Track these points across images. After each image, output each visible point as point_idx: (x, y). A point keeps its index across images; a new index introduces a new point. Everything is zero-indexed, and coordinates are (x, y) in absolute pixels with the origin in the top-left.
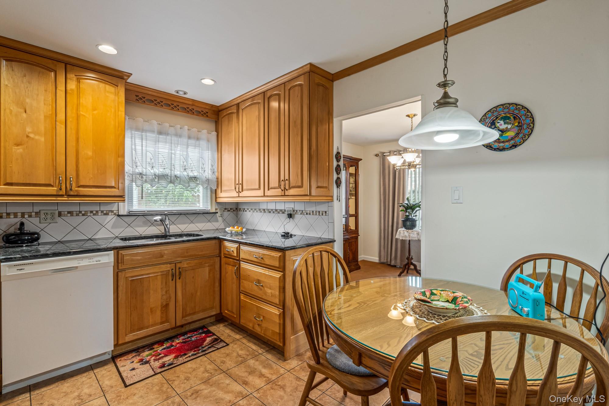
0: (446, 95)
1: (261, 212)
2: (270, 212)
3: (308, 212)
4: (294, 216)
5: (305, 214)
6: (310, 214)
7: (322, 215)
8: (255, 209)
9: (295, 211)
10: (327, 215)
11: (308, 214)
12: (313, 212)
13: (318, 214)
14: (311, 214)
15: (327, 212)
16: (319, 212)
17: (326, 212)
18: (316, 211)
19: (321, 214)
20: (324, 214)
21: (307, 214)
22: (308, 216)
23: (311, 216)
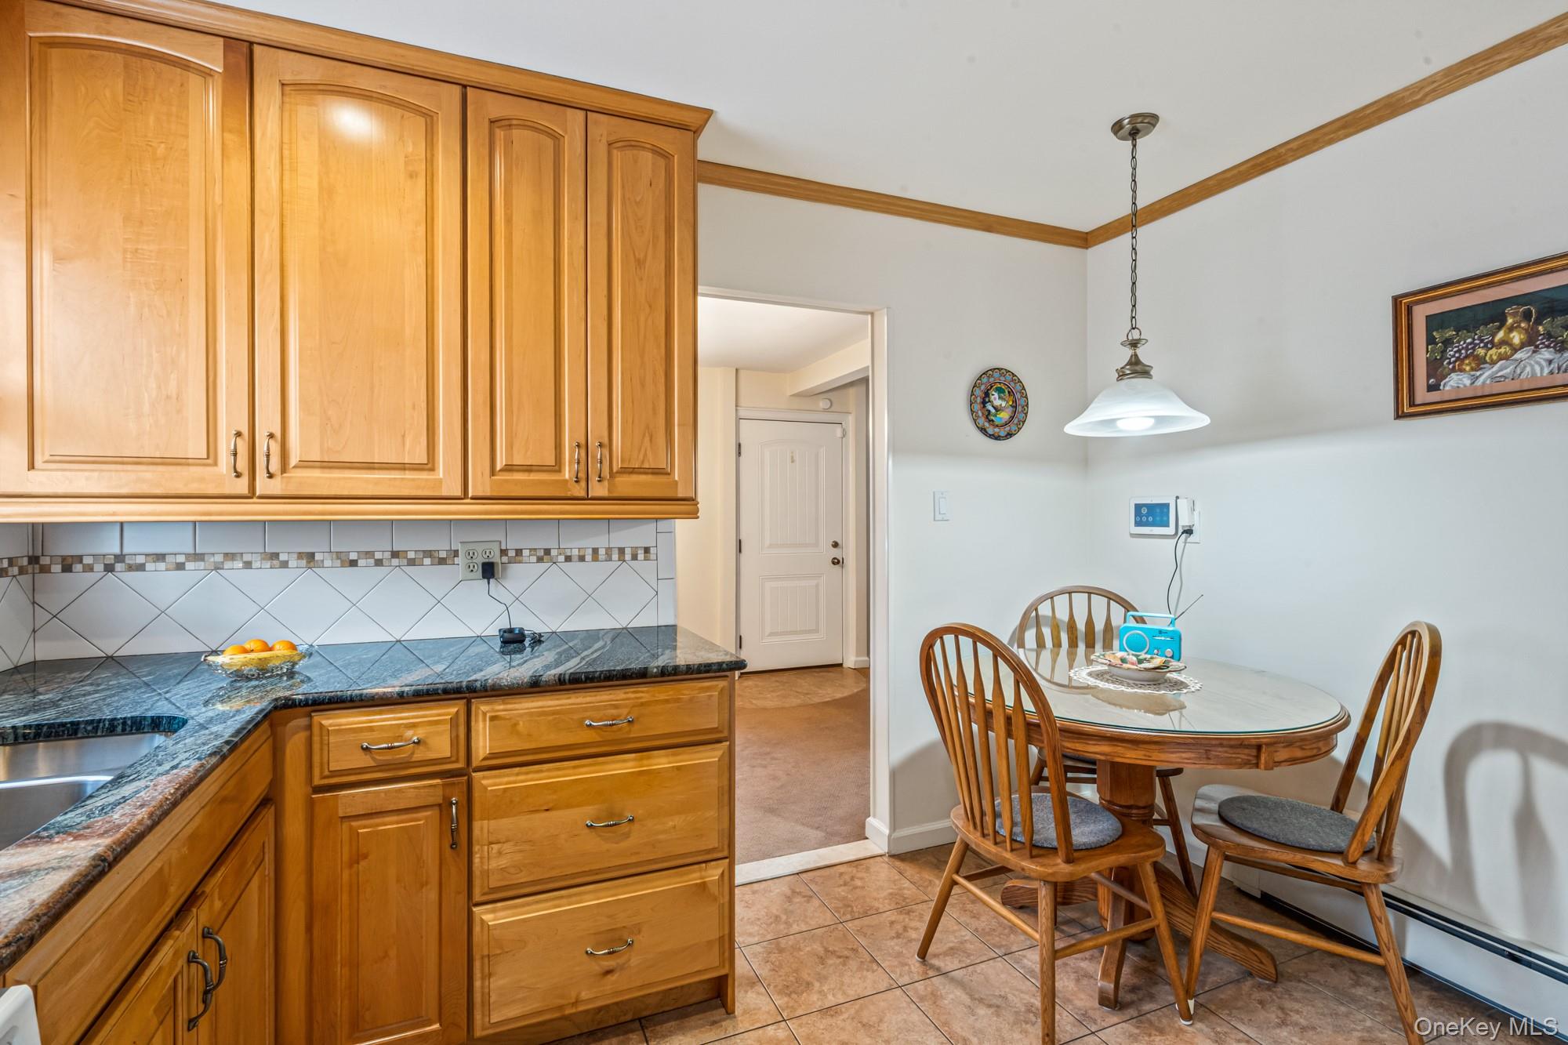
0: (1135, 361)
1: (285, 565)
2: (353, 563)
3: (575, 552)
4: (504, 569)
5: (562, 558)
6: (582, 559)
7: (635, 557)
8: (230, 556)
9: (512, 553)
10: (653, 557)
11: (575, 558)
12: (595, 551)
13: (615, 556)
14: (588, 558)
15: (653, 550)
16: (622, 551)
17: (647, 550)
18: (609, 550)
19: (628, 557)
20: (641, 556)
21: (568, 559)
22: (574, 567)
23: (589, 565)
